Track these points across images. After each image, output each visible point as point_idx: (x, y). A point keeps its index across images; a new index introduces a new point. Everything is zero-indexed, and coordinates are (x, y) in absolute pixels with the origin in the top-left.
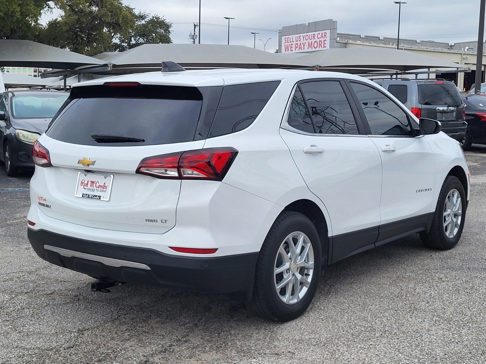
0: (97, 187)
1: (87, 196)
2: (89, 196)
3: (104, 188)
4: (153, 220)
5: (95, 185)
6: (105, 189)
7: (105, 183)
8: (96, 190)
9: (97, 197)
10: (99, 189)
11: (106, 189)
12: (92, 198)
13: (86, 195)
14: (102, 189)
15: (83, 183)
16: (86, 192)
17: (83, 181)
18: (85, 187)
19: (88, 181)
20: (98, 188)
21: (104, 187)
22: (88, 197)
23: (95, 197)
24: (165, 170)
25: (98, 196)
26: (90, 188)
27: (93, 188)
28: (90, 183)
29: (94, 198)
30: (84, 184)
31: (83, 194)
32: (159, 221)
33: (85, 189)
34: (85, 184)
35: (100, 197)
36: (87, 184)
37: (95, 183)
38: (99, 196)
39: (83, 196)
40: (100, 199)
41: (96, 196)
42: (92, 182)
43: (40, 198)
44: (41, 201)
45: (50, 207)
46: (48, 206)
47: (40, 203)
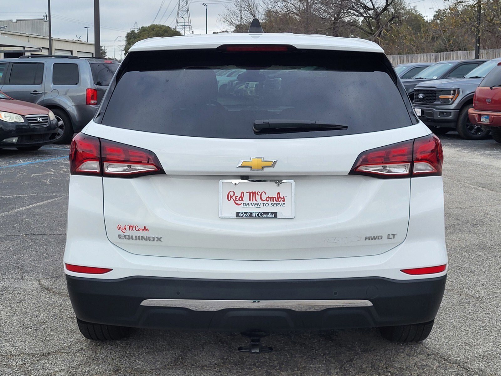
0: (264, 199)
1: (248, 215)
2: (251, 214)
3: (278, 201)
4: (376, 237)
5: (258, 197)
6: (282, 202)
7: (278, 193)
8: (262, 205)
9: (270, 215)
11: (284, 201)
12: (259, 217)
13: (245, 213)
14: (275, 202)
15: (231, 197)
16: (241, 209)
18: (237, 202)
19: (243, 193)
20: (266, 202)
21: (279, 198)
22: (251, 216)
23: (266, 215)
24: (383, 167)
25: (270, 213)
26: (249, 202)
28: (247, 195)
29: (263, 216)
30: (234, 197)
31: (238, 213)
32: (385, 237)
33: (238, 204)
34: (238, 198)
35: (275, 214)
36: (241, 197)
37: (260, 194)
38: (272, 213)
39: (238, 216)
40: (275, 217)
41: (268, 213)
42: (252, 194)
43: (128, 228)
44: (128, 232)
45: (159, 239)
46: (153, 238)
47: (126, 236)
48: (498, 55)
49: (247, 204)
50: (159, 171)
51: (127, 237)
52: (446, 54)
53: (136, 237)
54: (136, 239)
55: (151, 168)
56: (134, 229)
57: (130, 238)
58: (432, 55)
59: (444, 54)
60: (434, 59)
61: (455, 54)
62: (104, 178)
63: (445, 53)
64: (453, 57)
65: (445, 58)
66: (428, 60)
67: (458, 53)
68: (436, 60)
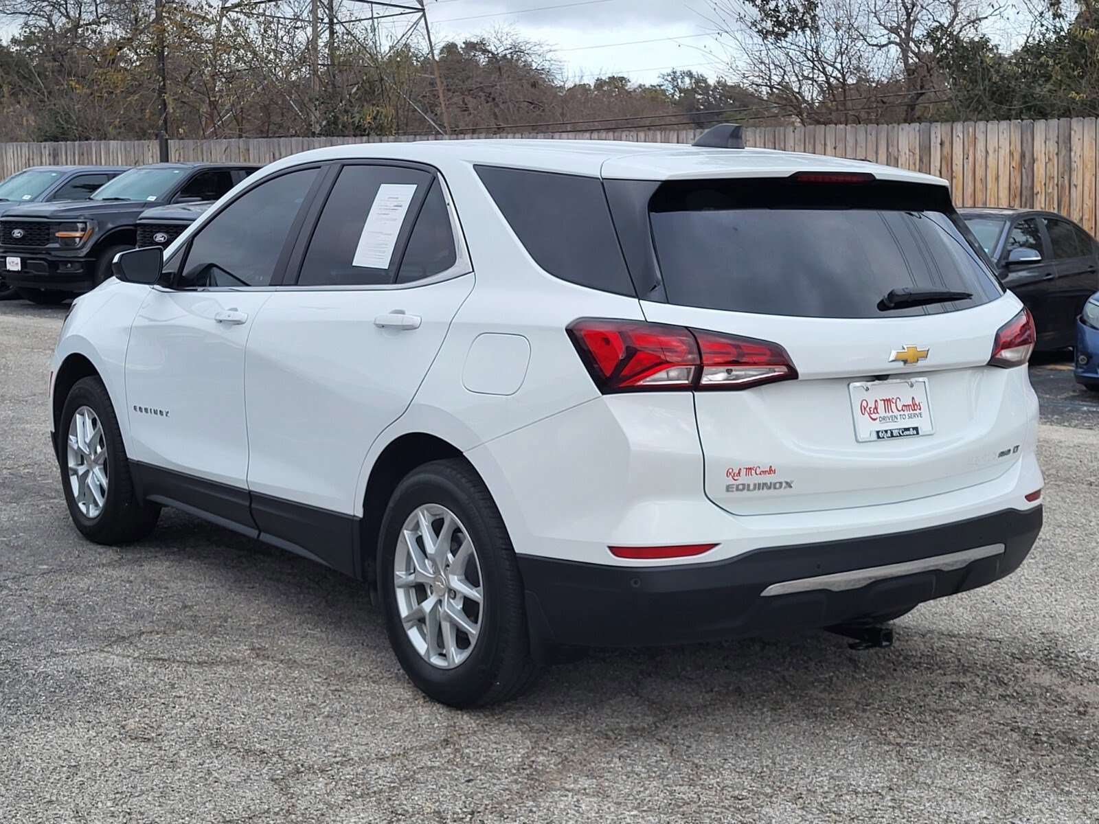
0: (900, 409)
1: (889, 434)
2: (892, 433)
3: (915, 410)
4: (1006, 452)
5: (893, 405)
6: (918, 412)
7: (913, 398)
8: (899, 417)
9: (912, 432)
10: (906, 413)
11: (920, 409)
12: (901, 435)
13: (886, 431)
14: (912, 412)
15: (865, 409)
16: (880, 426)
17: (864, 404)
18: (872, 416)
19: (876, 401)
20: (902, 413)
21: (914, 406)
22: (892, 436)
23: (907, 433)
25: (911, 429)
26: (885, 415)
27: (891, 414)
28: (881, 404)
29: (904, 434)
30: (868, 409)
31: (878, 432)
33: (874, 420)
34: (872, 410)
35: (916, 429)
36: (876, 408)
37: (894, 401)
38: (914, 428)
39: (879, 437)
40: (918, 433)
41: (908, 429)
42: (887, 401)
43: (743, 472)
44: (743, 479)
45: (789, 485)
46: (781, 483)
47: (737, 486)
48: (207, 152)
49: (884, 418)
50: (792, 375)
51: (741, 487)
52: (80, 146)
53: (755, 485)
54: (754, 489)
55: (779, 371)
56: (753, 472)
57: (745, 487)
58: (45, 147)
59: (74, 145)
60: (50, 154)
61: (102, 146)
62: (696, 393)
63: (77, 143)
64: (98, 152)
65: (77, 152)
66: (35, 157)
67: (111, 145)
68: (54, 158)
